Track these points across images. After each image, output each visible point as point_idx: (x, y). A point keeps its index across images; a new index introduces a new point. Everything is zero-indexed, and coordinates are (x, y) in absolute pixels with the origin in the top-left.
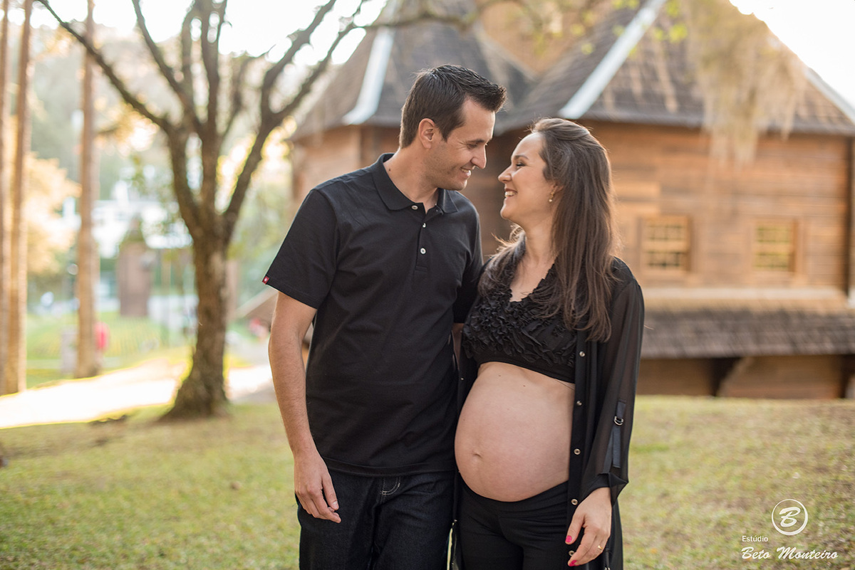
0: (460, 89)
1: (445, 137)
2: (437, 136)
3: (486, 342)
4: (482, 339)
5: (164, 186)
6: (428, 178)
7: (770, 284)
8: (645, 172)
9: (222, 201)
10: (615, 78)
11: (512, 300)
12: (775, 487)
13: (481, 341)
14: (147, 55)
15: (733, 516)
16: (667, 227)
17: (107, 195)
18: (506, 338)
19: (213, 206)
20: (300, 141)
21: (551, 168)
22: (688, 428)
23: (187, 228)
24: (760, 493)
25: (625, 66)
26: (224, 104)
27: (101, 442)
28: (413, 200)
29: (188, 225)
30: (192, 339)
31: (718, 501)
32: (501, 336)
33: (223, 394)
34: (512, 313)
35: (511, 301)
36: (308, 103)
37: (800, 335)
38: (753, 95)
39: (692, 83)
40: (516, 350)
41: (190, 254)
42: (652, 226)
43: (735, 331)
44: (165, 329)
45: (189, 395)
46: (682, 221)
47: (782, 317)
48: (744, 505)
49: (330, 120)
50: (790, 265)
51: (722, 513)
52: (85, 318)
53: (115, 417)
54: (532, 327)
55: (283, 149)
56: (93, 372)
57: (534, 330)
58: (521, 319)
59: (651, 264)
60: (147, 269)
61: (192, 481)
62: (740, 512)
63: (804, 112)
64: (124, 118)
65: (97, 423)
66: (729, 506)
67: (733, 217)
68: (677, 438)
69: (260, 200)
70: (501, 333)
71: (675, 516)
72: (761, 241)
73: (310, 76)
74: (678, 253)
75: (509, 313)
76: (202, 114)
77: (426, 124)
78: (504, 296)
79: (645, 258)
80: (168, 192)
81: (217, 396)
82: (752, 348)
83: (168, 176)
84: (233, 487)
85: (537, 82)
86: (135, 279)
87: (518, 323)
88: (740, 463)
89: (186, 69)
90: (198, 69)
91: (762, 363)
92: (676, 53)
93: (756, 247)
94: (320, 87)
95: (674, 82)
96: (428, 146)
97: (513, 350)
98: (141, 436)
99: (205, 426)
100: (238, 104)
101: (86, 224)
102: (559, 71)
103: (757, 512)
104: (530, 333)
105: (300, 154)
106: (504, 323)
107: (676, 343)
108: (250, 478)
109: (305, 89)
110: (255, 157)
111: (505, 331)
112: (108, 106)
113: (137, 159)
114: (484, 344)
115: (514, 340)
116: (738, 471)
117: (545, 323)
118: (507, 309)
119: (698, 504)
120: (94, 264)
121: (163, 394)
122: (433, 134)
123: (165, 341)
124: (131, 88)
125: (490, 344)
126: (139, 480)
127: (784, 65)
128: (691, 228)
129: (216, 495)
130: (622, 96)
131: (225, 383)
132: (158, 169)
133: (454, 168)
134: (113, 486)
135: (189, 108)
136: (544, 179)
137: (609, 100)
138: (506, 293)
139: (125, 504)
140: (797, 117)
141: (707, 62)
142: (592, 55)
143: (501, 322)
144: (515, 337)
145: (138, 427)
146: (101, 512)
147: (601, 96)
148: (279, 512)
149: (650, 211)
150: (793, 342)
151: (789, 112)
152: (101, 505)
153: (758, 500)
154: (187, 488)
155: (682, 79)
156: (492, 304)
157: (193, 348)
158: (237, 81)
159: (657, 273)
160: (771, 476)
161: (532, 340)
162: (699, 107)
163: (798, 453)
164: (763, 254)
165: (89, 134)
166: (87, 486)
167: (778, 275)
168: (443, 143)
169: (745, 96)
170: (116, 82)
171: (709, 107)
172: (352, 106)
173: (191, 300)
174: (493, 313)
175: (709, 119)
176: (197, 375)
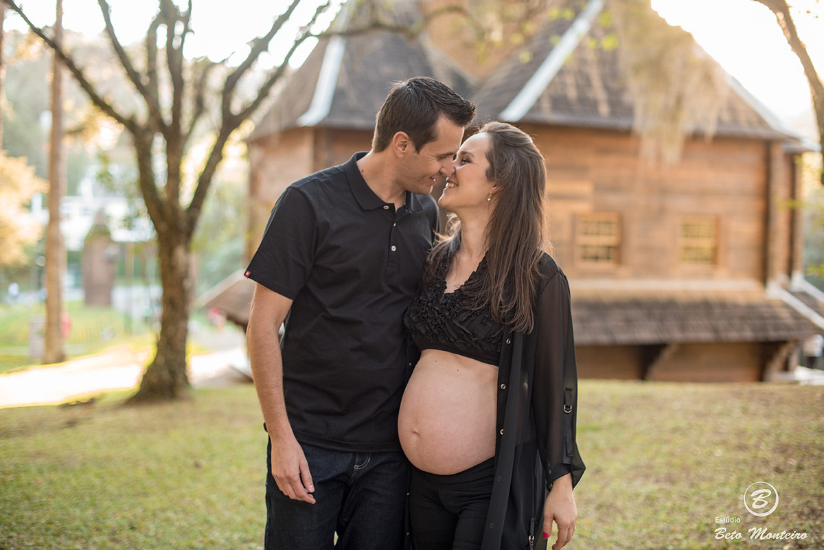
0: (435, 107)
1: (418, 149)
2: (410, 148)
3: (423, 331)
4: (419, 328)
5: (131, 184)
6: (398, 182)
7: (695, 276)
8: (579, 171)
9: (186, 197)
10: (551, 84)
11: (447, 291)
12: (699, 463)
13: (419, 330)
14: (116, 60)
15: (661, 490)
16: (599, 223)
17: (73, 191)
18: (439, 327)
19: (178, 202)
20: (256, 142)
21: (496, 170)
22: (619, 410)
23: (152, 223)
24: (685, 469)
25: (561, 72)
26: (188, 106)
27: (71, 424)
28: (385, 200)
29: (153, 219)
30: (158, 327)
31: (647, 477)
32: (435, 326)
33: (186, 378)
34: (446, 304)
35: (445, 293)
36: (267, 105)
37: (722, 324)
38: (679, 101)
39: (623, 89)
40: (449, 339)
41: (154, 247)
42: (586, 222)
43: (662, 319)
44: (128, 318)
45: (154, 380)
46: (613, 217)
47: (706, 307)
48: (671, 480)
49: (285, 122)
50: (713, 259)
51: (651, 487)
52: (53, 307)
53: (83, 400)
54: (463, 317)
55: (242, 148)
56: (61, 358)
57: (465, 320)
58: (453, 310)
59: (585, 258)
60: (110, 261)
61: (158, 459)
62: (667, 486)
63: (726, 117)
64: (91, 119)
65: (66, 406)
66: (657, 481)
67: (659, 214)
68: (609, 418)
69: (220, 197)
70: (435, 323)
71: (608, 491)
72: (686, 236)
73: (268, 81)
74: (609, 247)
75: (442, 304)
76: (167, 117)
77: (400, 136)
78: (439, 288)
79: (578, 252)
80: (134, 189)
81: (180, 380)
82: (677, 335)
83: (134, 174)
84: (197, 465)
85: (479, 87)
86: (99, 271)
87: (450, 314)
88: (667, 442)
89: (152, 73)
90: (164, 75)
91: (687, 350)
92: (609, 61)
93: (682, 242)
94: (277, 90)
95: (606, 88)
96: (401, 156)
97: (447, 338)
98: (109, 418)
99: (169, 408)
100: (200, 107)
101: (55, 219)
102: (499, 77)
103: (683, 487)
104: (461, 323)
105: (257, 153)
106: (438, 313)
107: (607, 331)
108: (213, 456)
109: (264, 93)
110: (217, 155)
111: (439, 321)
112: (76, 106)
113: (104, 158)
114: (421, 333)
115: (447, 329)
116: (665, 449)
117: (475, 314)
118: (442, 300)
119: (629, 479)
120: (62, 256)
121: (129, 379)
122: (406, 146)
123: (128, 329)
124: (100, 91)
125: (427, 332)
126: (108, 459)
127: (708, 73)
128: (621, 224)
129: (181, 472)
130: (558, 101)
131: (187, 368)
132: (125, 166)
133: (424, 177)
134: (84, 464)
135: (154, 110)
136: (486, 178)
137: (546, 105)
138: (441, 284)
139: (97, 481)
140: (720, 121)
141: (637, 69)
142: (530, 63)
143: (436, 313)
144: (448, 328)
145: (104, 410)
146: (74, 488)
147: (539, 100)
148: (241, 488)
149: (583, 207)
150: (715, 330)
151: (713, 117)
152: (74, 482)
153: (684, 475)
154: (153, 466)
155: (614, 85)
156: (429, 295)
157: (157, 336)
158: (200, 85)
159: (590, 266)
160: (695, 453)
161: (463, 330)
162: (629, 111)
163: (721, 433)
164: (687, 249)
165: (57, 133)
166: (59, 465)
167: (702, 267)
168: (415, 154)
169: (672, 101)
170: (86, 86)
171: (639, 111)
172: (306, 109)
173: (156, 291)
174: (429, 304)
175: (640, 123)
176: (161, 360)
